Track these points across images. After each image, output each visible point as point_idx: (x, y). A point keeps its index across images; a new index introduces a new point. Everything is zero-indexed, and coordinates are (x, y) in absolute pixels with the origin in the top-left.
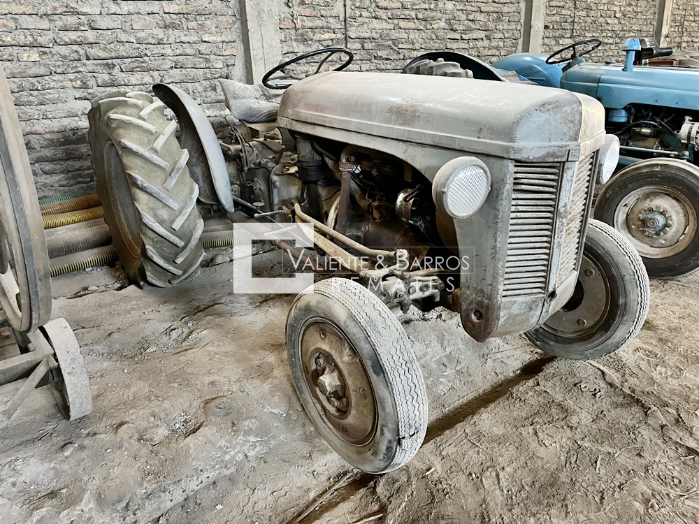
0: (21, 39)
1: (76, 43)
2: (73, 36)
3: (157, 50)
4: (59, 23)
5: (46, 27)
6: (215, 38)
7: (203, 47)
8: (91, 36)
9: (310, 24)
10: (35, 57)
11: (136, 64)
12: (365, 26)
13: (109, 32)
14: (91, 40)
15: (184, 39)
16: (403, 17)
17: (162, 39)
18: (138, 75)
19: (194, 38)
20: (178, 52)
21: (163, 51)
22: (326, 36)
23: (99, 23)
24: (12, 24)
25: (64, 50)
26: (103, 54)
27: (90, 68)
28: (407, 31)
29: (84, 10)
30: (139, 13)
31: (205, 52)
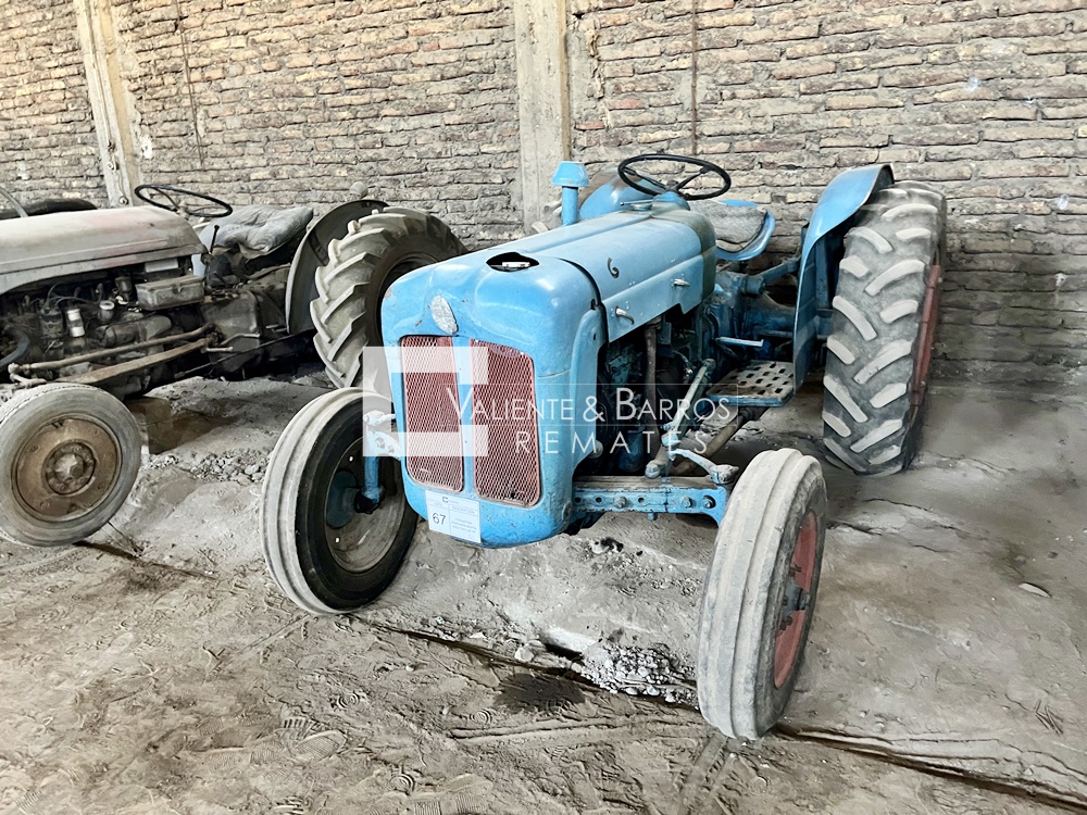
0: (337, 157)
1: (373, 160)
2: (370, 153)
3: (436, 165)
4: (361, 142)
5: (351, 145)
6: (495, 148)
7: (481, 160)
8: (383, 152)
9: (631, 120)
10: (344, 173)
11: (417, 180)
12: (740, 113)
13: (397, 149)
14: (384, 157)
15: (462, 151)
16: (841, 86)
17: (440, 153)
18: (417, 191)
19: (471, 150)
20: (457, 166)
21: (442, 166)
22: (659, 135)
23: (390, 140)
24: (330, 145)
25: (364, 167)
26: (389, 171)
27: (382, 183)
28: (851, 113)
29: (379, 129)
30: (422, 128)
31: (484, 165)
